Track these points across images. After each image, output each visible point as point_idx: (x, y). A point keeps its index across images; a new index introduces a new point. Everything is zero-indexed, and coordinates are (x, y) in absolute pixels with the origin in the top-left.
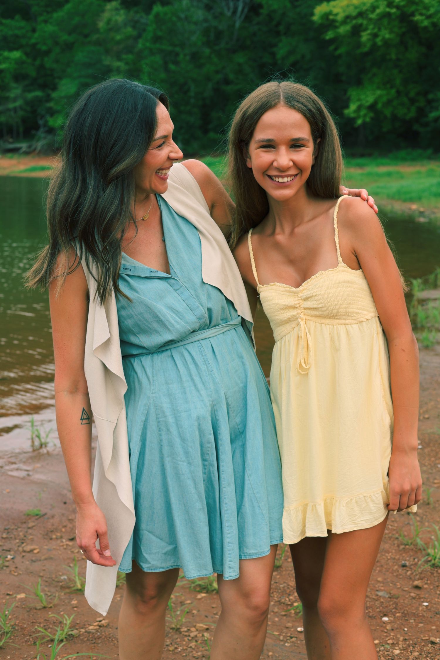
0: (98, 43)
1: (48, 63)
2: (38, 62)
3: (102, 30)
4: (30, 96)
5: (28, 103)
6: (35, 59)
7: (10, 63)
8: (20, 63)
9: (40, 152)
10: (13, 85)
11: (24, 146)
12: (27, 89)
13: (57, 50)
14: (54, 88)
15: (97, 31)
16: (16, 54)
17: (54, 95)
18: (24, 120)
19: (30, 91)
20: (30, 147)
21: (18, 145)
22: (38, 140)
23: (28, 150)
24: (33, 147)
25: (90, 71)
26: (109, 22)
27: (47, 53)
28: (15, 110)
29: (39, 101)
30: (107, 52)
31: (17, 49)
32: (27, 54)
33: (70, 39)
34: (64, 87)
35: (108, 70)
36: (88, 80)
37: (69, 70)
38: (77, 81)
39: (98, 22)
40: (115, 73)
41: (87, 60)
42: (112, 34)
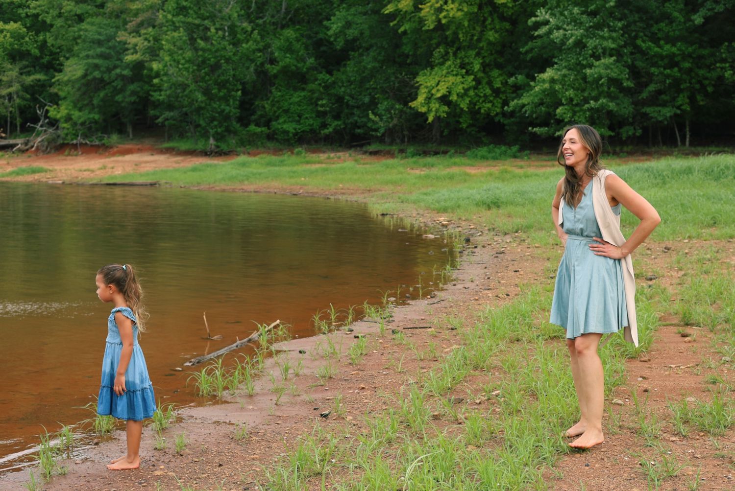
1: (51, 39)
2: (40, 37)
4: (29, 80)
5: (26, 88)
6: (37, 34)
7: (5, 37)
8: (17, 35)
9: (38, 149)
10: (7, 65)
11: (19, 141)
12: (24, 72)
14: (60, 69)
16: (14, 26)
17: (57, 78)
18: (22, 111)
19: (29, 74)
20: (26, 144)
21: (12, 142)
22: (38, 135)
23: (24, 147)
24: (31, 144)
25: (99, 50)
28: (10, 96)
29: (41, 86)
31: (14, 20)
32: (27, 27)
33: (78, 9)
34: (70, 69)
35: (124, 49)
36: (96, 61)
37: (76, 48)
38: (85, 62)
40: (130, 51)
41: (96, 36)
42: (129, 4)
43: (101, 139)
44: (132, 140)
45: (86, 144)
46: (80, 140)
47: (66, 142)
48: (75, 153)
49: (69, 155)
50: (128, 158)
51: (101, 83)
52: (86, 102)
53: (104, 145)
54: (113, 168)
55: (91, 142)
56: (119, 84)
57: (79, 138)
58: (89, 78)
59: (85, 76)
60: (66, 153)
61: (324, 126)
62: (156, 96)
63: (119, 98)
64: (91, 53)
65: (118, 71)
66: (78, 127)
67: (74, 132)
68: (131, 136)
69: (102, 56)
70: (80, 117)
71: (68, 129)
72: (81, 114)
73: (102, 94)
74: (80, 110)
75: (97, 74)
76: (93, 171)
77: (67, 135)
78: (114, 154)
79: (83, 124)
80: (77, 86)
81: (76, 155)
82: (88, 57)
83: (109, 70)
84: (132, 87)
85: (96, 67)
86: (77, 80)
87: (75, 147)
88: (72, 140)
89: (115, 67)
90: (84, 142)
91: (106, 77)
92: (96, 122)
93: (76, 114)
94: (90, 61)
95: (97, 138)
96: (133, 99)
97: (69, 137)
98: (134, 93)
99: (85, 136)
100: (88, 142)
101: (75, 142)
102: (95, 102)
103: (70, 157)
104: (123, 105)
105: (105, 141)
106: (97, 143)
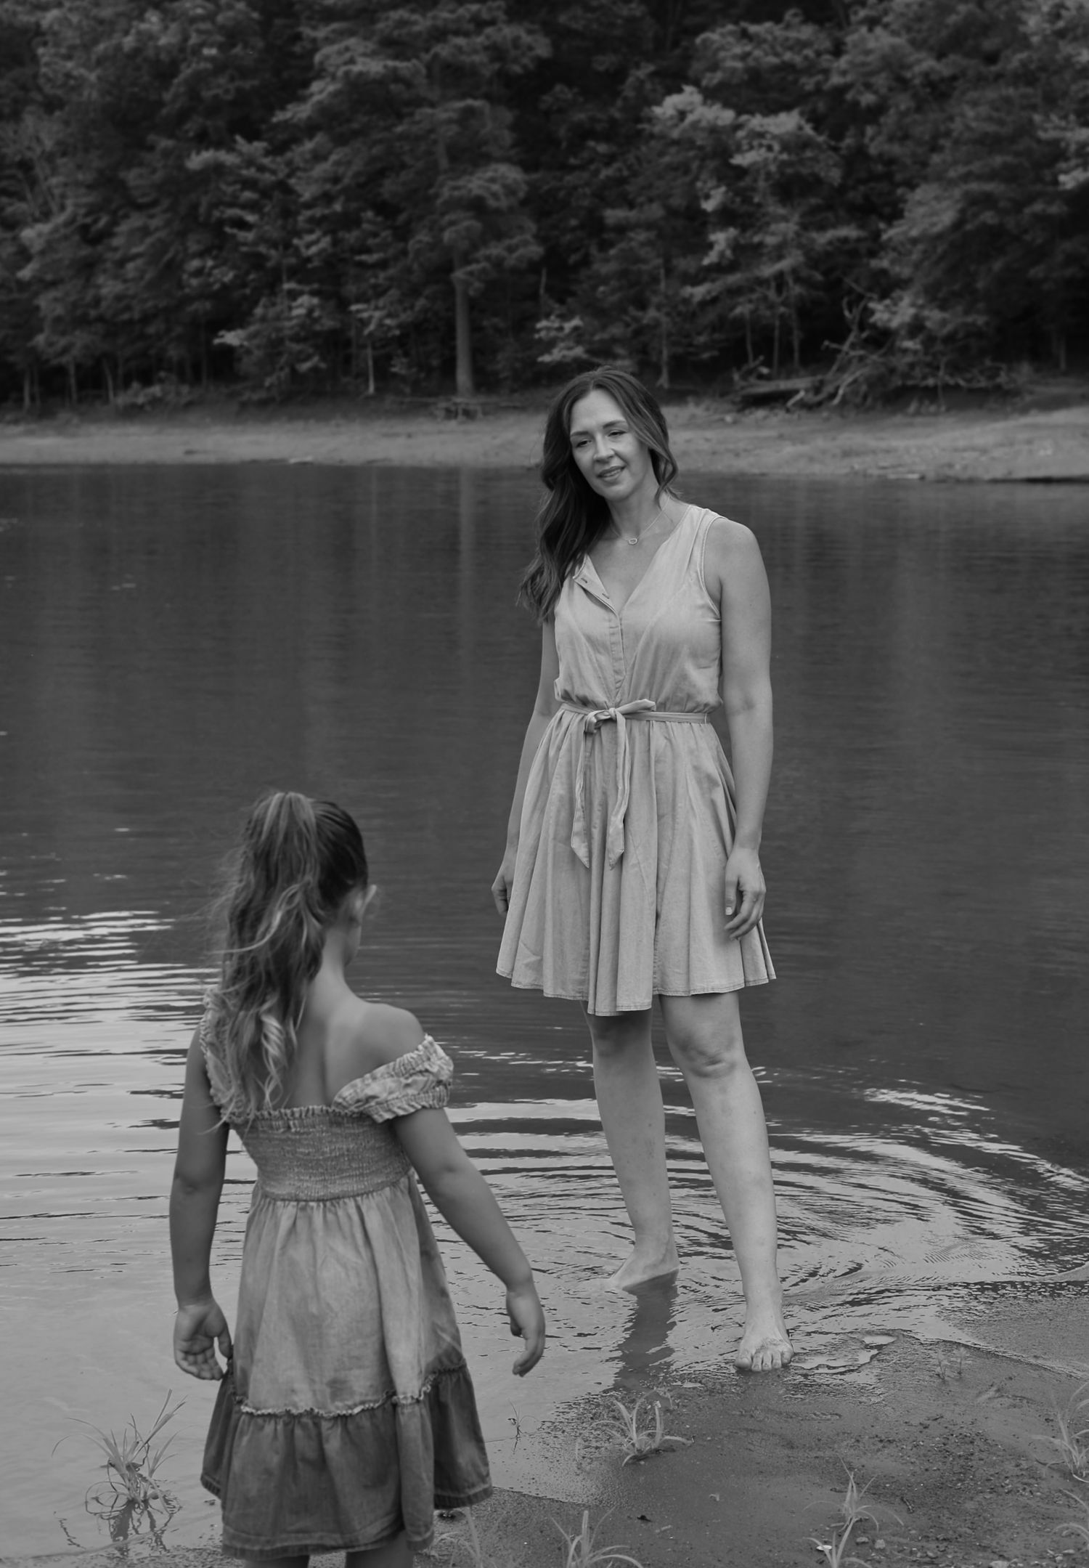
0: (1026, 77)
1: (876, 142)
2: (848, 141)
3: (1035, 40)
4: (822, 239)
5: (814, 260)
6: (838, 135)
7: (770, 148)
8: (795, 145)
9: (844, 402)
10: (775, 208)
11: (801, 384)
12: (813, 221)
13: (904, 102)
14: (895, 214)
15: (1023, 42)
16: (787, 123)
17: (892, 233)
18: (805, 311)
19: (822, 227)
20: (817, 390)
21: (783, 385)
22: (842, 369)
23: (812, 398)
24: (829, 389)
25: (998, 160)
26: (1055, 15)
27: (875, 113)
28: (780, 280)
29: (850, 253)
30: (1051, 101)
31: (788, 108)
32: (816, 120)
33: (944, 69)
34: (921, 210)
35: (1056, 154)
36: (989, 187)
37: (936, 159)
38: (957, 192)
39: (1024, 16)
40: (1073, 162)
41: (991, 128)
42: (1066, 48)
43: (994, 374)
44: (1065, 374)
45: (957, 387)
46: (944, 377)
47: (910, 383)
48: (933, 408)
49: (918, 413)
50: (1060, 417)
51: (994, 239)
52: (957, 287)
53: (998, 388)
54: (1029, 442)
55: (969, 381)
56: (1037, 237)
57: (941, 373)
58: (969, 227)
59: (958, 225)
60: (913, 407)
63: (1037, 272)
64: (976, 167)
65: (1038, 207)
66: (939, 347)
67: (928, 359)
68: (1063, 365)
69: (1008, 175)
70: (944, 323)
71: (915, 352)
72: (946, 315)
73: (997, 265)
74: (943, 308)
75: (989, 217)
76: (984, 451)
77: (912, 366)
78: (1025, 410)
79: (950, 339)
80: (941, 248)
81: (936, 414)
82: (966, 178)
83: (1018, 206)
84: (1067, 246)
85: (987, 201)
86: (940, 236)
87: (931, 394)
88: (924, 377)
89: (1031, 199)
90: (951, 382)
91: (1010, 223)
92: (978, 334)
93: (934, 316)
94: (974, 186)
95: (982, 372)
96: (1069, 272)
97: (917, 372)
98: (1071, 259)
99: (954, 368)
100: (962, 383)
101: (930, 382)
102: (981, 283)
103: (919, 420)
104: (1046, 287)
105: (1002, 379)
106: (983, 383)
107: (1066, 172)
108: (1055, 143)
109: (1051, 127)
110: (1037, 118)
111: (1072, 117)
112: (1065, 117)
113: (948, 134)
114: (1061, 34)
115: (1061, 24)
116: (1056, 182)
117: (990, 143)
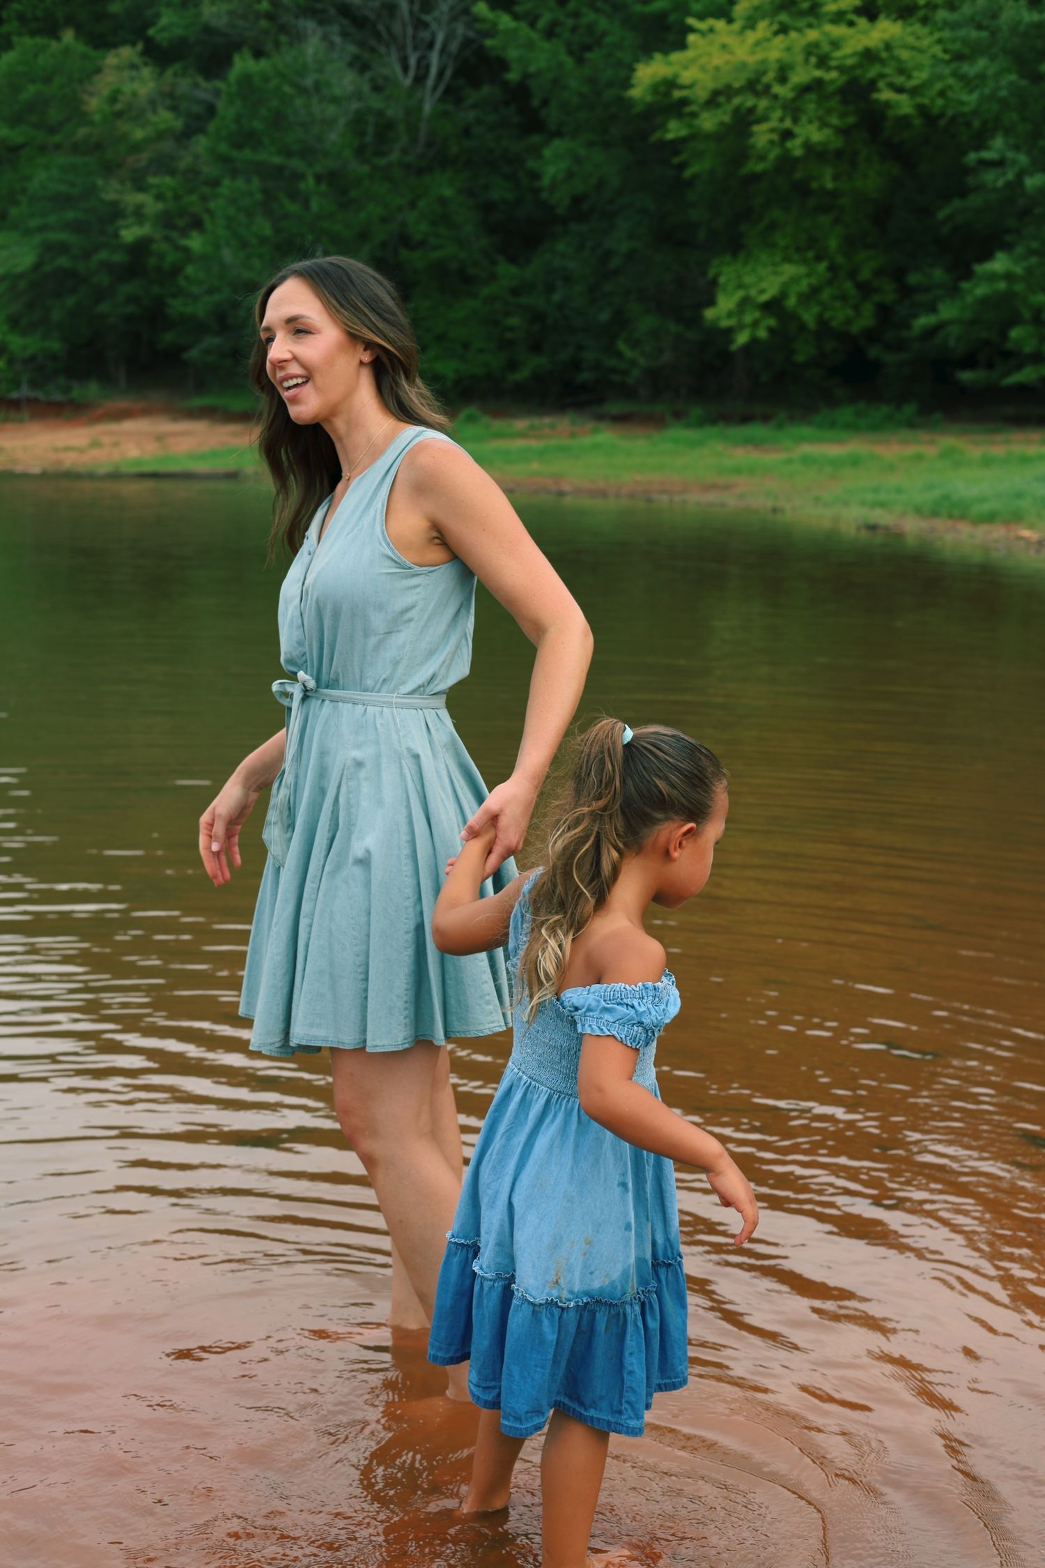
0: (87, 148)
3: (97, 118)
15: (84, 118)
25: (70, 215)
26: (113, 99)
30: (109, 169)
34: (5, 253)
35: (115, 213)
36: (64, 236)
37: (15, 211)
38: (37, 239)
39: (85, 97)
40: (131, 220)
41: (63, 188)
42: (123, 126)
43: (67, 390)
44: (126, 392)
45: (38, 399)
46: (25, 392)
48: (18, 417)
50: (127, 425)
51: (68, 280)
52: (35, 318)
53: (73, 401)
54: (115, 445)
55: (47, 395)
56: (103, 280)
57: (24, 388)
58: (47, 268)
59: (37, 267)
61: (513, 366)
62: (177, 306)
63: (104, 307)
64: (52, 219)
65: (103, 255)
66: (21, 366)
67: (12, 376)
68: (123, 385)
69: (77, 227)
70: (25, 347)
72: (27, 341)
73: (70, 301)
74: (24, 335)
75: (64, 262)
78: (98, 420)
79: (32, 359)
80: (23, 285)
81: (21, 421)
82: (43, 228)
83: (87, 254)
84: (128, 288)
85: (63, 248)
86: (20, 276)
87: (15, 405)
88: (10, 391)
89: (98, 249)
90: (33, 395)
91: (81, 267)
92: (54, 357)
93: (16, 341)
94: (53, 236)
95: (58, 388)
96: (130, 309)
97: (3, 386)
98: (130, 299)
99: (34, 384)
100: (41, 396)
101: (14, 395)
102: (56, 315)
104: (111, 320)
105: (76, 393)
106: (58, 397)
107: (127, 227)
108: (115, 204)
109: (112, 191)
110: (100, 182)
111: (129, 184)
112: (122, 182)
113: (24, 191)
114: (119, 115)
115: (118, 107)
116: (116, 235)
117: (62, 201)
